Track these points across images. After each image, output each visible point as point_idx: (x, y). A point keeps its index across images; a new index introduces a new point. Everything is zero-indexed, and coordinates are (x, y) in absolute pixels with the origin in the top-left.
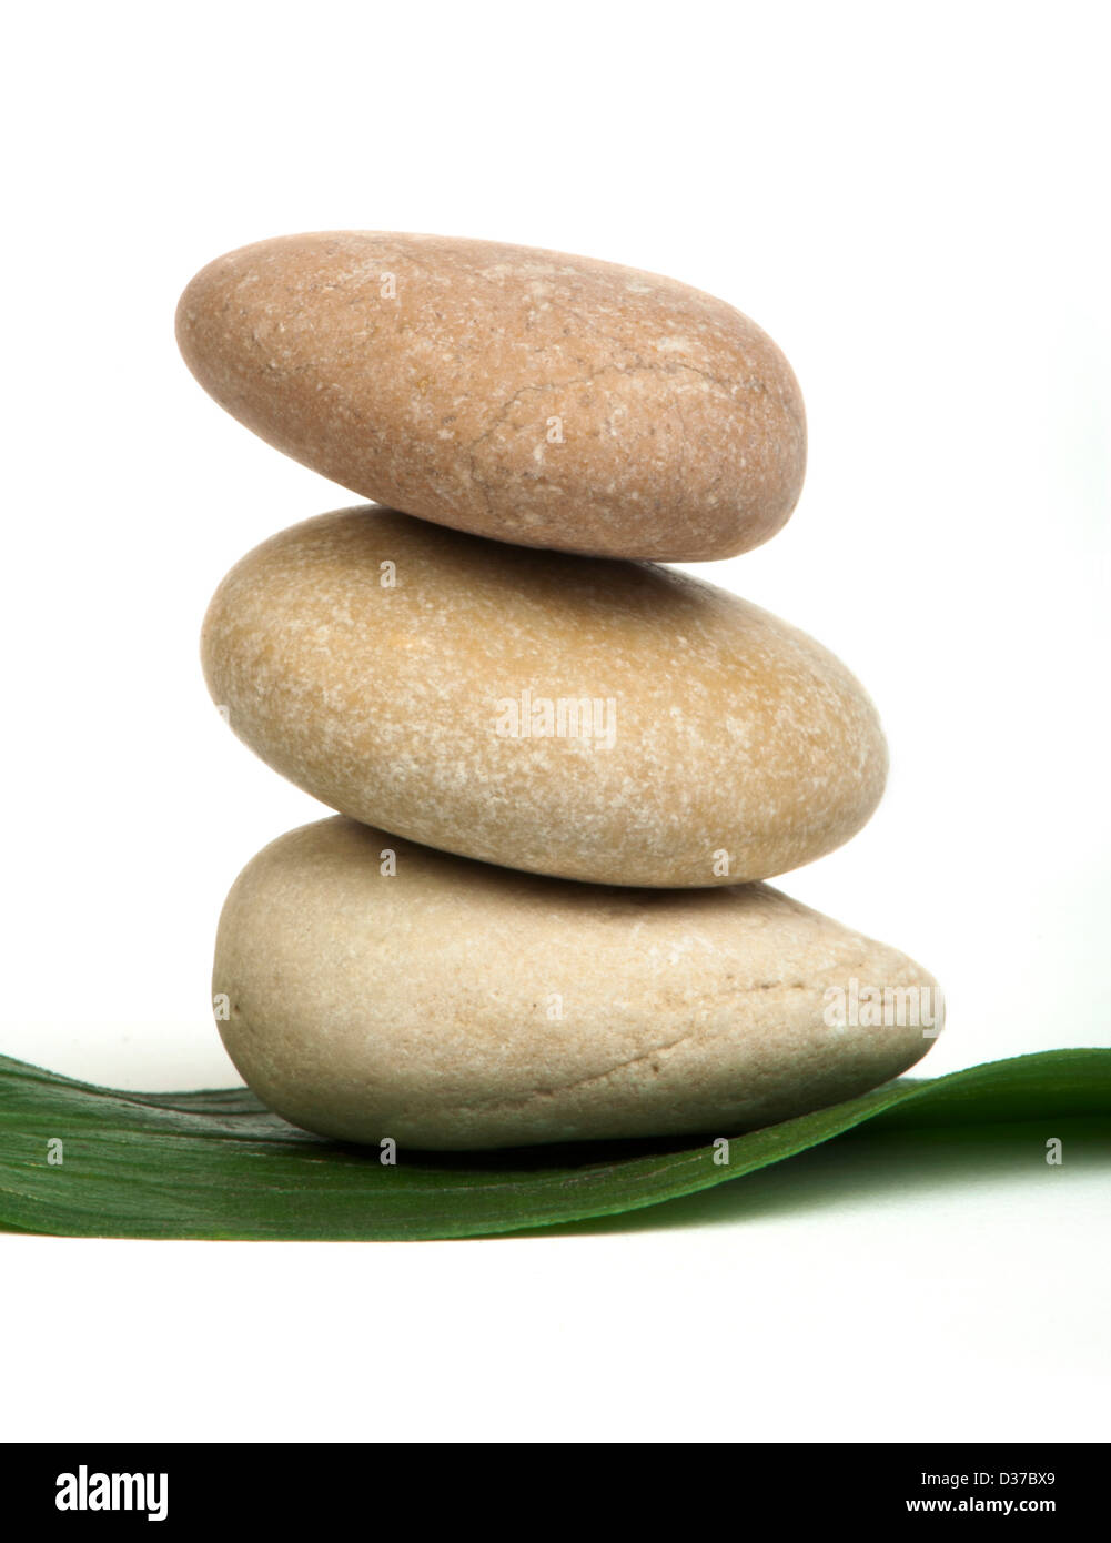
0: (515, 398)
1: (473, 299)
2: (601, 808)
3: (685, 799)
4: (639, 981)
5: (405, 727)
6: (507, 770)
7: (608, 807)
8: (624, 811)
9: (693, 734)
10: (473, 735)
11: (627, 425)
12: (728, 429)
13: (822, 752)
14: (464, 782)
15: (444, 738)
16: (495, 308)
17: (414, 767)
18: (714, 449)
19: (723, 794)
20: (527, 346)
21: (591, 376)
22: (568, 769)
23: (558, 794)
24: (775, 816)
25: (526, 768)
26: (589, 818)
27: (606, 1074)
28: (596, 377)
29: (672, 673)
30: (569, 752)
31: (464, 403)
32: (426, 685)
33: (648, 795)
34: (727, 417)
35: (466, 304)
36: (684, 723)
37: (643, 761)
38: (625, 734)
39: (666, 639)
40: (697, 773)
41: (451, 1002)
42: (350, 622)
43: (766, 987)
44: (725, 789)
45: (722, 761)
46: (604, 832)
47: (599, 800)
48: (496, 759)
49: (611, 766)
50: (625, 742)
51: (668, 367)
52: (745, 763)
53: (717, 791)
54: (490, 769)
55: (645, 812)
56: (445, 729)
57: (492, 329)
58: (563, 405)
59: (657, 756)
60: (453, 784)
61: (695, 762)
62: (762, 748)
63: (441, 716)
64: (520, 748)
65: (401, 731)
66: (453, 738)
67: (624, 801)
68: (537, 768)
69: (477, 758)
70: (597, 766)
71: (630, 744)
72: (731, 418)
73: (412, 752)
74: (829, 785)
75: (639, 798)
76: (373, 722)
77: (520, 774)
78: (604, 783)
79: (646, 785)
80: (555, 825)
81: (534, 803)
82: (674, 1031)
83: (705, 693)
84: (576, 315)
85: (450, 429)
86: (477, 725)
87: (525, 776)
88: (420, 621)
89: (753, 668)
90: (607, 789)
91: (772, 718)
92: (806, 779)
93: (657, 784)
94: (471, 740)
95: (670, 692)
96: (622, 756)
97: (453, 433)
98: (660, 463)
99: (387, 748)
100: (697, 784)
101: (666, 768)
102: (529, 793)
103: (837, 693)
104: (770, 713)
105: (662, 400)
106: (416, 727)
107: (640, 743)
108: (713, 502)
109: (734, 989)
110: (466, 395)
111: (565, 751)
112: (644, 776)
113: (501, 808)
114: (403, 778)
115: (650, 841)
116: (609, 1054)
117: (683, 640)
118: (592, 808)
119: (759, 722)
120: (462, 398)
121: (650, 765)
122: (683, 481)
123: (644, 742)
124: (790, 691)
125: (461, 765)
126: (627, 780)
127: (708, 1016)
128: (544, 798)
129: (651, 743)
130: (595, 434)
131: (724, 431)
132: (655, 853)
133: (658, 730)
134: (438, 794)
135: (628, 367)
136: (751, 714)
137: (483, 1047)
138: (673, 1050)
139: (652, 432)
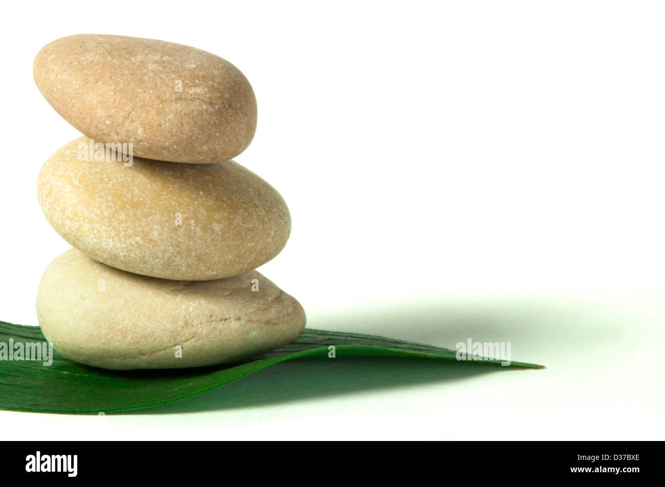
0: (133, 110)
1: (125, 71)
2: (161, 258)
3: (194, 254)
4: (176, 317)
5: (92, 226)
6: (126, 243)
7: (164, 257)
8: (169, 259)
9: (198, 230)
10: (115, 230)
11: (172, 122)
12: (212, 122)
13: (253, 234)
14: (112, 246)
15: (105, 231)
16: (132, 74)
17: (95, 240)
18: (206, 130)
19: (209, 252)
20: (140, 90)
21: (161, 103)
22: (149, 244)
23: (145, 252)
24: (231, 258)
25: (133, 243)
26: (157, 261)
27: (164, 350)
28: (163, 104)
29: (193, 207)
30: (150, 237)
31: (115, 111)
32: (101, 211)
33: (179, 253)
34: (212, 118)
35: (122, 72)
36: (195, 226)
37: (177, 241)
38: (171, 231)
39: (195, 193)
40: (198, 245)
41: (107, 323)
42: (78, 184)
43: (226, 320)
44: (210, 250)
45: (209, 240)
46: (163, 266)
47: (160, 255)
48: (123, 239)
49: (165, 243)
50: (171, 234)
51: (191, 99)
52: (218, 240)
53: (207, 251)
54: (121, 243)
55: (178, 258)
56: (106, 227)
57: (129, 83)
58: (150, 113)
59: (183, 239)
60: (108, 247)
61: (198, 241)
62: (226, 234)
63: (105, 222)
64: (132, 235)
65: (90, 227)
66: (108, 231)
67: (170, 255)
68: (137, 243)
69: (116, 238)
70: (159, 243)
71: (173, 235)
72: (214, 118)
73: (94, 235)
74: (255, 245)
75: (175, 254)
76: (82, 223)
77: (131, 244)
78: (162, 249)
79: (178, 249)
80: (145, 262)
81: (136, 255)
82: (189, 336)
83: (205, 215)
84: (161, 78)
85: (110, 121)
86: (117, 226)
87: (133, 246)
88: (102, 185)
89: (228, 203)
90: (163, 251)
91: (232, 222)
92: (245, 244)
93: (183, 249)
94: (114, 232)
95: (192, 214)
96: (169, 239)
97: (111, 122)
98: (184, 136)
99: (86, 233)
100: (198, 249)
101: (186, 243)
102: (134, 252)
103: (264, 210)
104: (232, 221)
105: (187, 112)
106: (96, 226)
107: (177, 234)
108: (206, 148)
109: (213, 321)
110: (116, 108)
111: (148, 237)
112: (178, 246)
113: (125, 256)
114: (91, 244)
115: (181, 268)
116: (165, 343)
117: (201, 193)
118: (158, 258)
119: (226, 225)
120: (115, 110)
121: (180, 242)
122: (193, 142)
123: (178, 234)
124: (242, 211)
125: (111, 240)
126: (171, 248)
127: (202, 330)
128: (140, 253)
129: (181, 234)
130: (160, 125)
131: (210, 124)
132: (183, 272)
133: (185, 229)
134: (103, 250)
135: (176, 99)
136: (223, 222)
137: (119, 339)
138: (189, 342)
139: (182, 124)
